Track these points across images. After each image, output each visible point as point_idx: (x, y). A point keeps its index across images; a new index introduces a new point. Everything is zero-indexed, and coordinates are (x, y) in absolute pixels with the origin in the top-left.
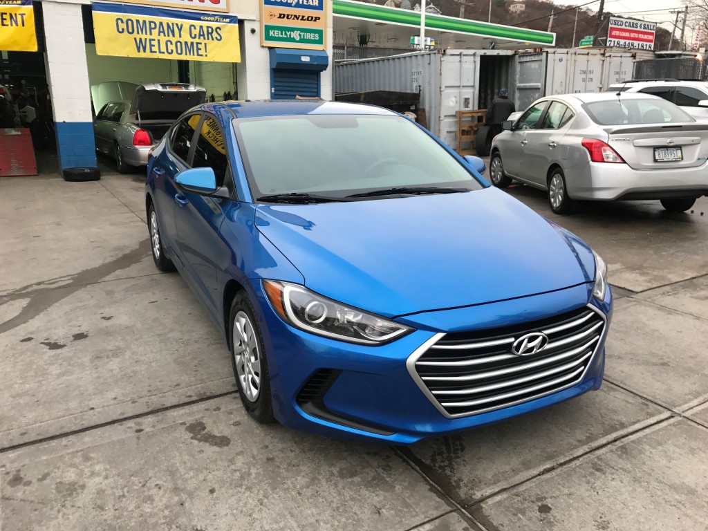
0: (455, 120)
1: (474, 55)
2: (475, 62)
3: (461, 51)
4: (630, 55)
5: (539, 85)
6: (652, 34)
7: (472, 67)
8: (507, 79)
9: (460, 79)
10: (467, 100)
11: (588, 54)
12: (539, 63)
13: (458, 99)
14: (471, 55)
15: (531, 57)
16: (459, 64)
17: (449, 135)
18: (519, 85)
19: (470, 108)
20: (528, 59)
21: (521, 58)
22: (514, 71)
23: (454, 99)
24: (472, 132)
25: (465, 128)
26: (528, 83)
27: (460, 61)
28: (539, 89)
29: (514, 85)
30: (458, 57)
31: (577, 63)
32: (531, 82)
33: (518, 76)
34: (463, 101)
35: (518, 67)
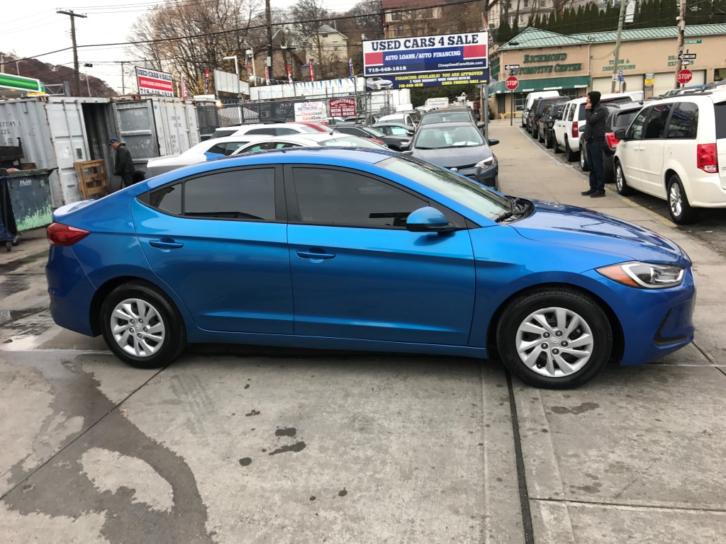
0: (74, 172)
1: (76, 102)
2: (78, 110)
3: (63, 98)
4: (191, 102)
5: (149, 131)
6: (169, 83)
7: (76, 115)
8: (105, 127)
9: (68, 129)
10: (79, 151)
11: (173, 102)
12: (145, 110)
13: (70, 150)
14: (72, 103)
15: (134, 105)
16: (63, 112)
17: (70, 189)
18: (122, 132)
19: (84, 160)
20: (129, 106)
21: (120, 106)
22: (114, 119)
23: (67, 151)
24: (95, 183)
25: (88, 181)
26: (134, 130)
27: (64, 110)
28: (150, 135)
29: (117, 134)
30: (61, 105)
31: (168, 109)
32: (138, 129)
33: (119, 124)
34: (75, 152)
35: (118, 115)
